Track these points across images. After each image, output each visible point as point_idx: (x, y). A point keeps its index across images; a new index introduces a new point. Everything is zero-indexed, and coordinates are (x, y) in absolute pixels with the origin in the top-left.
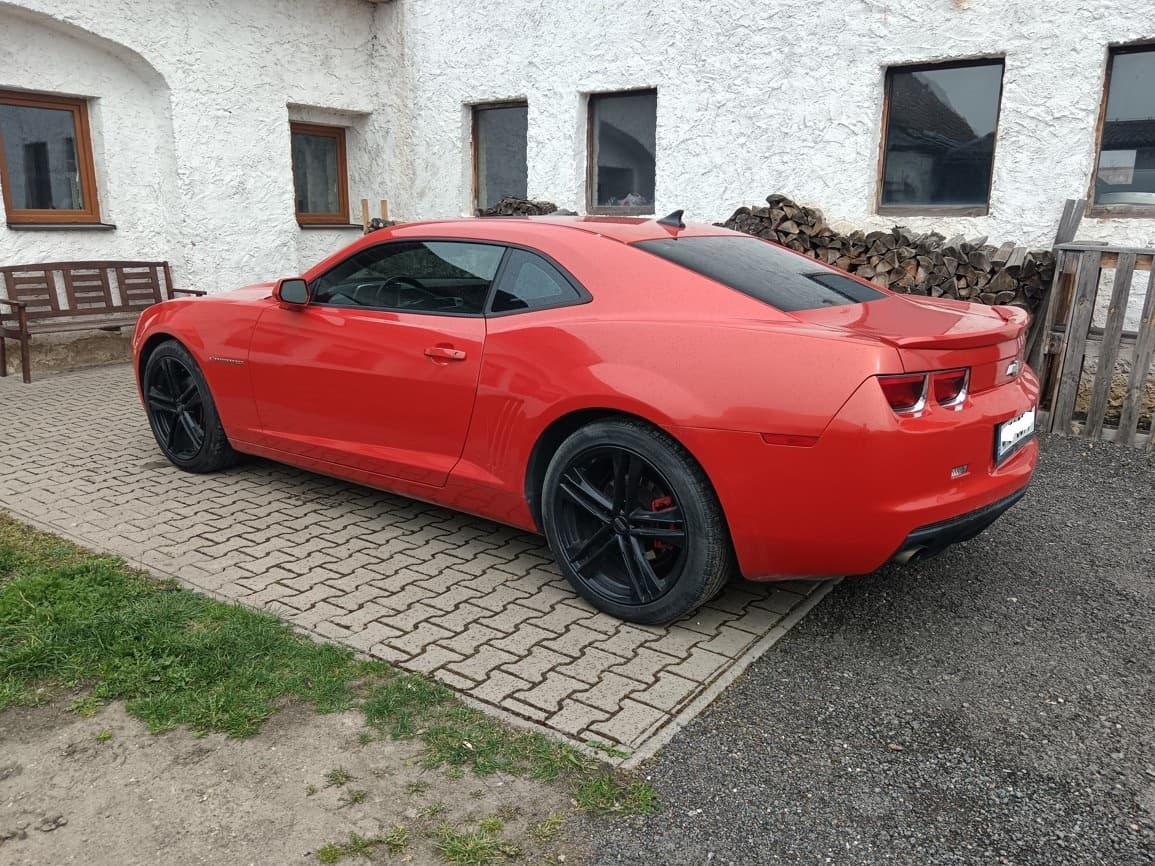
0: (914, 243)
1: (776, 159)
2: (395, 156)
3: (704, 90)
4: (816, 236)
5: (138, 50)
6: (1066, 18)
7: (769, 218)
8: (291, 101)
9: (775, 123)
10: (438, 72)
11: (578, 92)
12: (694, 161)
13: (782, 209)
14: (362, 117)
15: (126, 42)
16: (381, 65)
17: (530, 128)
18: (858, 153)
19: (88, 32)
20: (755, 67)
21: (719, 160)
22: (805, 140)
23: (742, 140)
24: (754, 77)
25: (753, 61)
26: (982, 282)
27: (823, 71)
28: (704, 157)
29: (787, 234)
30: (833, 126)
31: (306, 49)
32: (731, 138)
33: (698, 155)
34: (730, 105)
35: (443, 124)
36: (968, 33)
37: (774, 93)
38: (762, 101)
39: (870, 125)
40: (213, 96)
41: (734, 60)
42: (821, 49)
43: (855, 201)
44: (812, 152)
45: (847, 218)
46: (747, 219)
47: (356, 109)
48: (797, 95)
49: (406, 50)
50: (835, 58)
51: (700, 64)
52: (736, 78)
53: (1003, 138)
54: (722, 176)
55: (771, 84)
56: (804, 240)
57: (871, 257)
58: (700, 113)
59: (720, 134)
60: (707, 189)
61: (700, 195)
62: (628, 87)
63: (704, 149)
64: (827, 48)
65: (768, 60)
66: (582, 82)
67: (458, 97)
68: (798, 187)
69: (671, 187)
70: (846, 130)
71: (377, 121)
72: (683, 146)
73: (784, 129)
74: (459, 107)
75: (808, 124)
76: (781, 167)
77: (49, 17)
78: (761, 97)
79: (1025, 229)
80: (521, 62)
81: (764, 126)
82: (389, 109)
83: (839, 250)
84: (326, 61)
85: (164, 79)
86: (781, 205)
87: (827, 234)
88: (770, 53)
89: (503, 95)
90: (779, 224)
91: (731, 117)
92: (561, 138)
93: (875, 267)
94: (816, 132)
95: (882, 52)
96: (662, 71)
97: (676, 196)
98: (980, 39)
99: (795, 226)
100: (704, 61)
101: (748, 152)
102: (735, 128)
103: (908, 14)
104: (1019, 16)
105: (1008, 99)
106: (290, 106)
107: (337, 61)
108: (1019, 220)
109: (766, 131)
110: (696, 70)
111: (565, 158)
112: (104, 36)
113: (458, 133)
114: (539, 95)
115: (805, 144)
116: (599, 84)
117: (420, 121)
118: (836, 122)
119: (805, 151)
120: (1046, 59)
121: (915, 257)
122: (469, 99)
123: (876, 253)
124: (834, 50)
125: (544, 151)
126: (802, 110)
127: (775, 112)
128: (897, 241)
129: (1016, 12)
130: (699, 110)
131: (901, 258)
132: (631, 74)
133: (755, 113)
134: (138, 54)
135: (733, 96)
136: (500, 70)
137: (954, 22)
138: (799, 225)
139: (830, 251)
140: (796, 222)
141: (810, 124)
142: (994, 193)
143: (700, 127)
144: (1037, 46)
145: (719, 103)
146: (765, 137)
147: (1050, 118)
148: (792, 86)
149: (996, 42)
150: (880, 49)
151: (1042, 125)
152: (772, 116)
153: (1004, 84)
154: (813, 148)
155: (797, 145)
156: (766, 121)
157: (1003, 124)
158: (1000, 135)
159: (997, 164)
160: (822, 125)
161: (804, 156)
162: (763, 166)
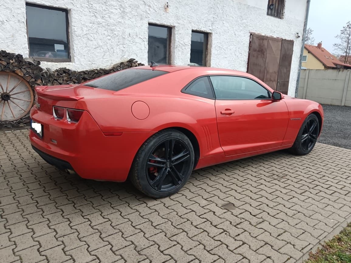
1: (121, 46)
3: (93, 16)
6: (185, 21)
9: (120, 34)
13: (135, 63)
20: (112, 12)
21: (101, 44)
22: (130, 41)
23: (109, 38)
24: (112, 16)
25: (112, 10)
27: (133, 20)
28: (94, 42)
30: (138, 38)
32: (105, 36)
33: (92, 41)
34: (104, 24)
36: (168, 19)
37: (119, 23)
38: (115, 25)
41: (104, 8)
42: (133, 12)
44: (132, 45)
48: (127, 26)
50: (137, 16)
51: (90, 5)
52: (105, 15)
53: (176, 48)
54: (102, 49)
55: (118, 20)
58: (92, 24)
59: (100, 34)
61: (94, 56)
63: (94, 39)
64: (134, 13)
65: (116, 12)
70: (142, 40)
72: (85, 36)
73: (123, 36)
76: (123, 49)
81: (117, 34)
88: (117, 9)
92: (16, 22)
94: (133, 39)
95: (149, 18)
96: (74, 4)
97: (84, 56)
98: (171, 21)
100: (92, 4)
101: (112, 42)
102: (106, 33)
103: (155, 9)
104: (177, 17)
105: (177, 38)
109: (117, 36)
110: (88, 7)
111: (21, 32)
115: (130, 42)
119: (130, 44)
120: (183, 30)
124: (136, 14)
126: (128, 31)
127: (119, 30)
129: (177, 16)
130: (91, 23)
133: (113, 29)
135: (105, 21)
137: (165, 15)
141: (131, 36)
142: (175, 62)
143: (92, 30)
144: (181, 26)
145: (99, 22)
146: (117, 38)
147: (184, 44)
148: (125, 22)
149: (174, 23)
150: (148, 17)
151: (183, 46)
152: (119, 31)
153: (175, 34)
154: (132, 44)
155: (127, 42)
156: (117, 32)
157: (176, 44)
158: (176, 47)
159: (175, 54)
160: (135, 37)
161: (130, 46)
162: (117, 48)
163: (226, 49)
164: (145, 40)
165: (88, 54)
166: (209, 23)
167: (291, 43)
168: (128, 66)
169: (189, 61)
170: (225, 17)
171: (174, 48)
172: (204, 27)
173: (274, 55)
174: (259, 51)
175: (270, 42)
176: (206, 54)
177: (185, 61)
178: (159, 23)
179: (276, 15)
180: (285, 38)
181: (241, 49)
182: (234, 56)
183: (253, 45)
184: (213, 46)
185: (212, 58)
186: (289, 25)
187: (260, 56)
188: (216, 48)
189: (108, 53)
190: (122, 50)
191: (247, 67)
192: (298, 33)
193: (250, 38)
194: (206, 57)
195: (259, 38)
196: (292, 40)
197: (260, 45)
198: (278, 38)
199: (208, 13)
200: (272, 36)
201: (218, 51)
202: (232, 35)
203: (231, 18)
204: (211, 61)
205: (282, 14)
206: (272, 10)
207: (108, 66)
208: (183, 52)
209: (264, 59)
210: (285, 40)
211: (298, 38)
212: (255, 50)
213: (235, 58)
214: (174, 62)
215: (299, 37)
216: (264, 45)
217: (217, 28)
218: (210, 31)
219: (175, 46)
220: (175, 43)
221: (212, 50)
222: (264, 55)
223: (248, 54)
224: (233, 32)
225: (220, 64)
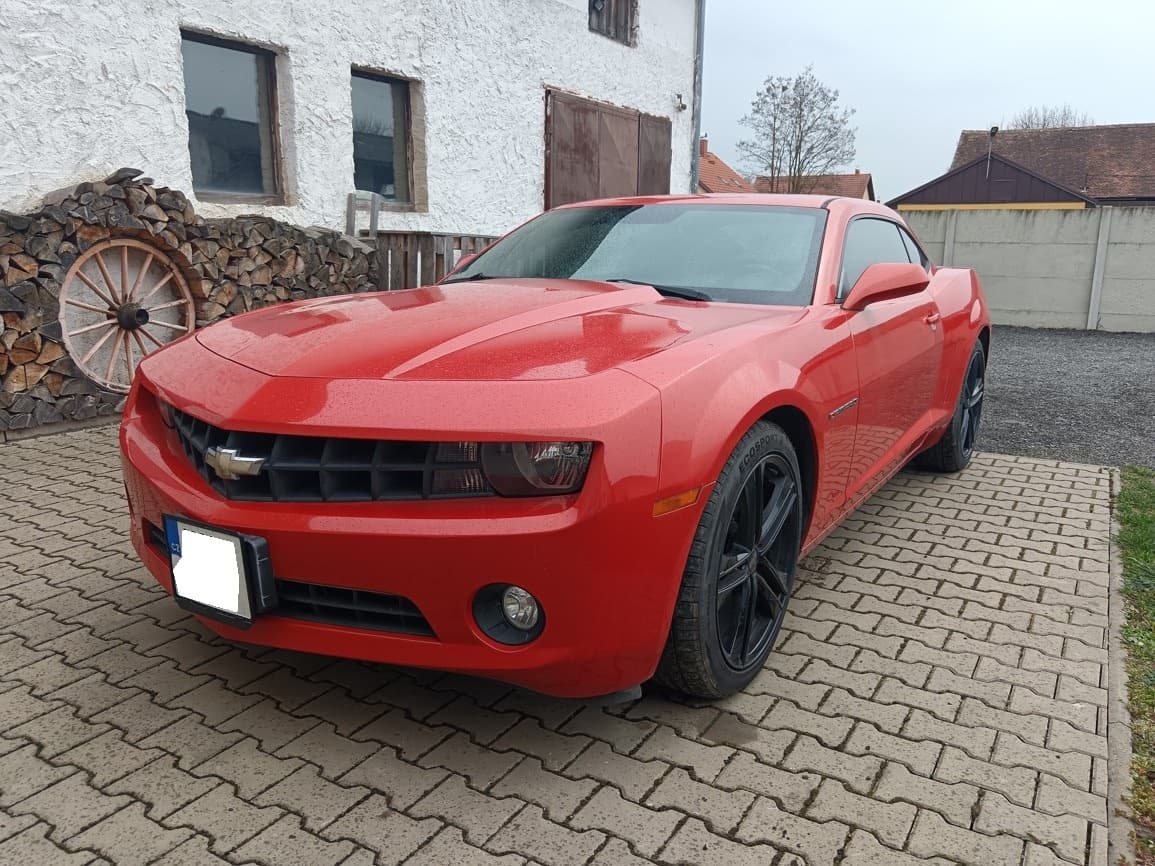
1: (72, 116)
4: (190, 224)
6: (324, 31)
7: (126, 200)
9: (61, 64)
13: (142, 188)
18: (176, 125)
22: (108, 97)
23: (11, 78)
26: (346, 267)
27: (114, 10)
29: (154, 222)
30: (141, 85)
36: (258, 18)
37: (55, 19)
38: (36, 27)
44: (119, 114)
48: (87, 32)
53: (300, 131)
56: (176, 230)
57: (250, 248)
70: (159, 95)
73: (76, 76)
75: (108, 76)
76: (80, 128)
78: (34, 20)
79: (327, 219)
81: (45, 65)
83: (215, 240)
86: (140, 183)
87: (200, 222)
90: (142, 208)
93: (255, 259)
94: (121, 89)
95: (182, 10)
98: (269, 28)
99: (162, 211)
101: (25, 98)
104: (295, 17)
105: (299, 94)
108: (321, 211)
109: (49, 72)
115: (108, 102)
118: (144, 82)
119: (112, 111)
120: (319, 64)
121: (295, 246)
123: (255, 243)
126: (95, 55)
127: (55, 47)
129: (292, 10)
131: (282, 248)
133: (26, 41)
138: (165, 209)
139: (208, 242)
140: (163, 207)
141: (111, 76)
142: (300, 184)
144: (311, 50)
146: (49, 80)
147: (329, 119)
148: (77, 18)
149: (281, 35)
150: (179, 5)
151: (324, 125)
152: (54, 52)
153: (289, 78)
154: (118, 108)
155: (98, 101)
156: (46, 57)
157: (298, 118)
158: (297, 128)
159: (299, 156)
160: (127, 81)
161: (111, 119)
162: (55, 123)
163: (473, 141)
164: (172, 95)
166: (411, 46)
167: (664, 125)
168: (114, 199)
169: (351, 180)
170: (462, 25)
171: (291, 131)
172: (392, 59)
173: (620, 163)
174: (576, 150)
175: (607, 120)
176: (407, 159)
177: (339, 184)
178: (224, 33)
179: (612, 34)
180: (647, 111)
181: (521, 143)
182: (501, 164)
183: (556, 127)
184: (432, 129)
185: (429, 172)
186: (654, 69)
187: (580, 167)
188: (441, 134)
189: (11, 145)
190: (77, 134)
191: (543, 202)
192: (679, 97)
193: (546, 105)
194: (407, 169)
195: (574, 106)
196: (664, 116)
197: (577, 130)
198: (627, 108)
199: (402, 7)
200: (610, 100)
201: (450, 148)
202: (488, 91)
203: (482, 33)
204: (429, 183)
205: (632, 30)
206: (599, 13)
207: (20, 202)
208: (325, 148)
209: (592, 176)
210: (647, 115)
211: (680, 110)
212: (564, 147)
213: (505, 171)
214: (297, 187)
215: (684, 107)
216: (589, 131)
217: (438, 66)
218: (415, 75)
219: (294, 122)
220: (292, 112)
221: (427, 144)
222: (591, 162)
223: (543, 158)
224: (490, 81)
225: (458, 192)
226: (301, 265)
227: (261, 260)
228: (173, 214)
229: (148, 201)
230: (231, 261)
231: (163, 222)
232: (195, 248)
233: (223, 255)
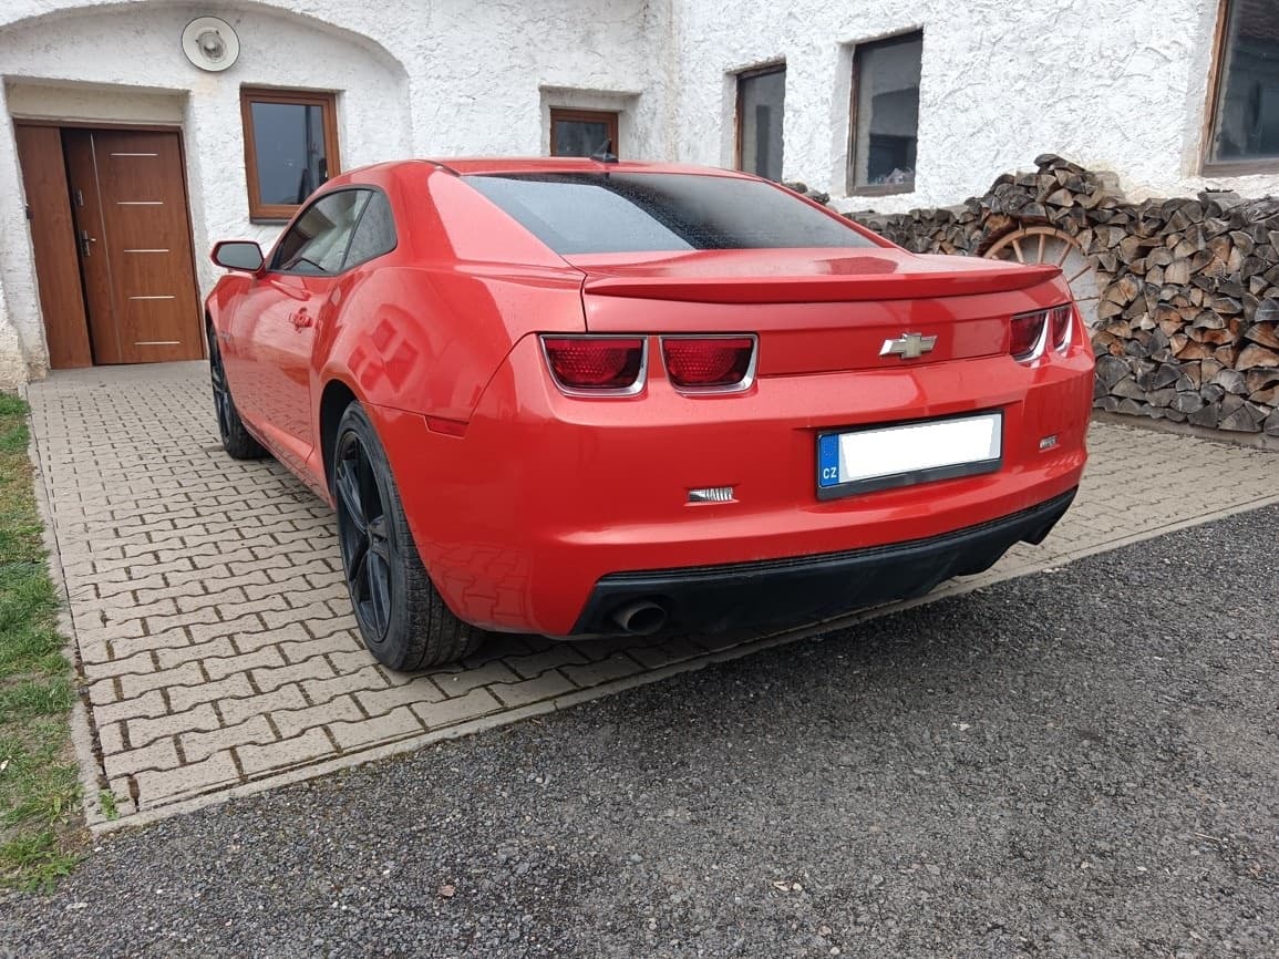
0: (1227, 212)
1: (1061, 107)
2: (661, 140)
3: (978, 23)
4: (1095, 209)
5: (375, 38)
7: (1036, 187)
8: (544, 83)
9: (1062, 57)
10: (701, 38)
11: (838, 43)
12: (962, 118)
13: (1053, 173)
14: (633, 98)
15: (364, 32)
16: (652, 37)
17: (787, 96)
18: (1170, 88)
19: (326, 23)
21: (991, 115)
22: (1099, 77)
23: (1021, 85)
28: (974, 112)
29: (1057, 207)
30: (1139, 52)
31: (564, 25)
32: (1007, 83)
33: (966, 110)
34: (1009, 37)
35: (703, 98)
37: (1063, 15)
38: (1047, 29)
39: (1190, 45)
40: (456, 82)
43: (1163, 157)
44: (1109, 91)
45: (1151, 181)
46: (1008, 190)
47: (621, 90)
48: (1093, 14)
49: (674, 17)
54: (993, 135)
55: (1059, 3)
56: (1078, 216)
57: (1167, 236)
58: (973, 53)
59: (994, 79)
60: (976, 155)
61: (967, 163)
62: (891, 30)
63: (975, 101)
66: (843, 30)
67: (720, 66)
68: (1087, 144)
69: (934, 156)
70: (1156, 56)
71: (646, 103)
72: (948, 100)
73: (1073, 64)
74: (720, 76)
75: (1105, 54)
76: (1068, 118)
77: (289, 12)
78: (1046, 23)
80: (781, 14)
81: (1048, 63)
82: (656, 87)
83: (1124, 226)
84: (587, 39)
85: (402, 66)
86: (1052, 167)
87: (1110, 205)
89: (761, 59)
90: (1049, 195)
91: (1009, 55)
92: (819, 103)
93: (1173, 249)
94: (1116, 64)
96: (929, 4)
97: (939, 167)
99: (1069, 195)
101: (1028, 100)
102: (1013, 69)
106: (543, 89)
107: (601, 36)
109: (1050, 69)
111: (822, 128)
112: (341, 26)
113: (718, 108)
114: (797, 51)
115: (1100, 82)
116: (862, 31)
117: (685, 98)
118: (1143, 47)
121: (1226, 233)
122: (730, 66)
123: (1174, 230)
125: (800, 121)
126: (1098, 35)
127: (1063, 41)
128: (1204, 210)
130: (971, 50)
131: (1207, 234)
132: (895, 13)
133: (1037, 45)
134: (376, 42)
135: (1011, 25)
136: (761, 27)
138: (1074, 194)
139: (1112, 229)
140: (1070, 190)
143: (970, 73)
145: (994, 37)
146: (1049, 77)
154: (1110, 86)
155: (1090, 84)
156: (1051, 55)
161: (1098, 99)
162: (1045, 118)
164: (1172, 53)
165: (950, 158)
226: (1237, 258)
227: (1182, 251)
228: (1079, 198)
229: (1056, 187)
230: (1144, 251)
231: (1067, 207)
232: (1095, 236)
233: (1132, 244)
